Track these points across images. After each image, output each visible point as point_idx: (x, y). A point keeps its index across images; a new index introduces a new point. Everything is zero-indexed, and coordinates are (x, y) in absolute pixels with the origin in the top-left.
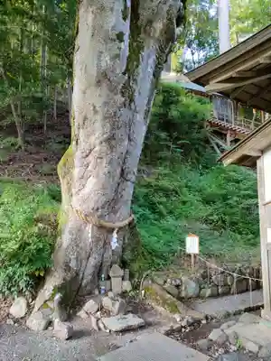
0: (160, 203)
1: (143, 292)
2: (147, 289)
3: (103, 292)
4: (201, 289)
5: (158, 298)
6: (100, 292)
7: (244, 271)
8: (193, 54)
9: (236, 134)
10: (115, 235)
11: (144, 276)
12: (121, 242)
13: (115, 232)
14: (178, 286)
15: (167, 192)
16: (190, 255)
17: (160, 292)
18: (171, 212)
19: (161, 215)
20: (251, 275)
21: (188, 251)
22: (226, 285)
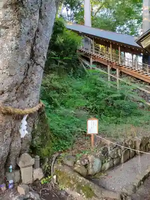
0: (55, 97)
1: (55, 177)
2: (58, 173)
3: (11, 187)
4: (102, 164)
5: (72, 182)
6: (7, 187)
7: (127, 143)
8: (67, 10)
9: (95, 58)
10: (24, 122)
11: (54, 159)
12: (31, 129)
13: (25, 118)
14: (86, 166)
15: (58, 90)
16: (90, 136)
17: (72, 175)
18: (62, 104)
19: (56, 106)
20: (131, 146)
21: (89, 132)
22: (118, 157)
